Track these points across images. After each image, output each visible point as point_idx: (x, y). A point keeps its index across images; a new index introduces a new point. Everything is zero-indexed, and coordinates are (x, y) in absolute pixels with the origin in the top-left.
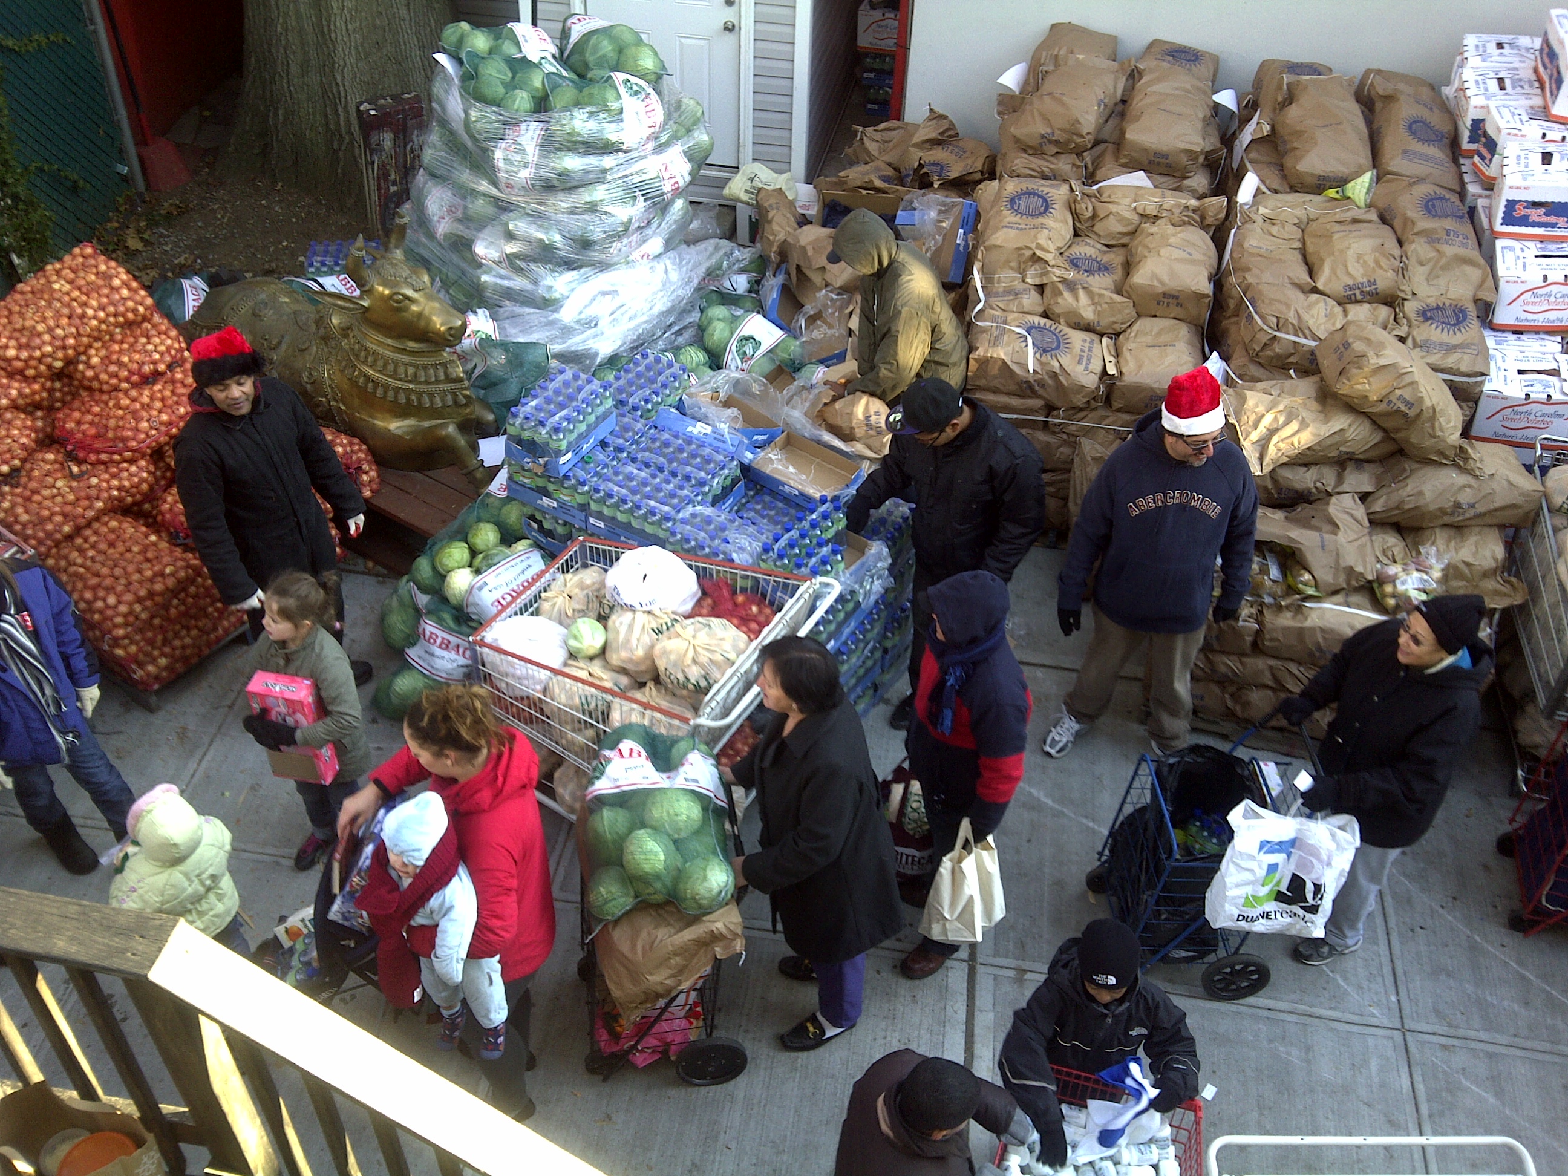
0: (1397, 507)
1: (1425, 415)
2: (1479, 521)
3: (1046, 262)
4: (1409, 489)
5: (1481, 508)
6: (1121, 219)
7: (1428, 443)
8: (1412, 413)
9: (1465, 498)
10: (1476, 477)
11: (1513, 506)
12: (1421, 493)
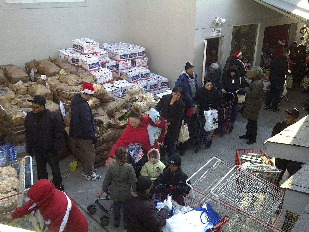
0: (109, 111)
1: (105, 92)
2: (120, 108)
3: (15, 99)
4: (108, 107)
5: (120, 106)
6: (23, 89)
7: (108, 98)
8: (103, 93)
9: (117, 105)
10: (116, 101)
11: (124, 103)
12: (111, 107)
